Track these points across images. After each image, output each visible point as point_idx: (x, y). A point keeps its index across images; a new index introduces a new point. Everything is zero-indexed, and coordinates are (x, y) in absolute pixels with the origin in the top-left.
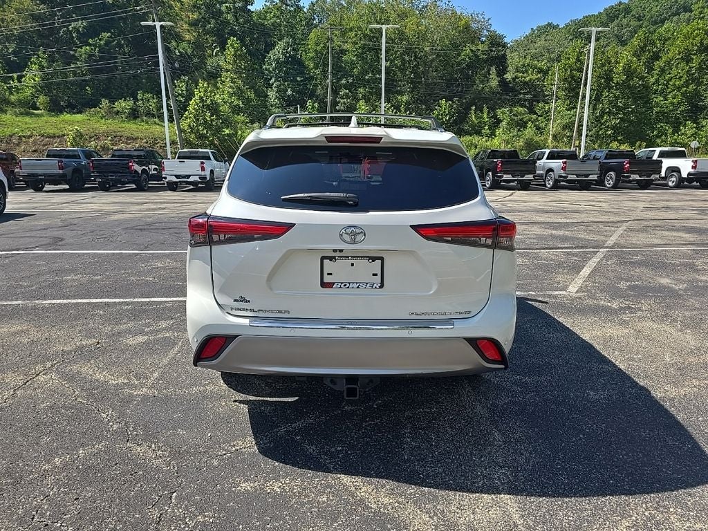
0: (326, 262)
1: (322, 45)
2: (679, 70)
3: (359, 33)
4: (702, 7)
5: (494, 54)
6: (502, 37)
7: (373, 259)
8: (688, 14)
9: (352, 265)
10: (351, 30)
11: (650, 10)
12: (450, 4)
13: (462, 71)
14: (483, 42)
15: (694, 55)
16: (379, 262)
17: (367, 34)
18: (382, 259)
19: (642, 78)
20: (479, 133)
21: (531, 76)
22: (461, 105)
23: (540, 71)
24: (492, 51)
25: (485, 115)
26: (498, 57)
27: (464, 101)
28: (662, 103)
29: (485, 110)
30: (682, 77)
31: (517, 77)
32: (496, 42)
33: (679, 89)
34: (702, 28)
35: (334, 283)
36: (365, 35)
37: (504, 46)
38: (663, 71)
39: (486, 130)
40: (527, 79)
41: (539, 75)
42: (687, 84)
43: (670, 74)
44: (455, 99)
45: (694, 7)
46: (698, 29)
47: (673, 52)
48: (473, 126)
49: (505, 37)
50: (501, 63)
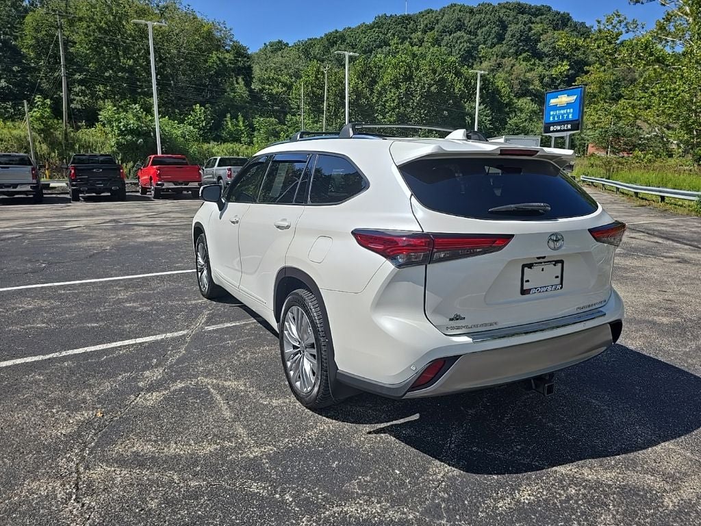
0: (526, 269)
1: (44, 33)
2: (392, 94)
3: (92, 24)
4: (397, 44)
5: (240, 64)
6: (245, 49)
7: (557, 262)
8: (388, 48)
9: (543, 270)
10: (81, 19)
11: (360, 40)
12: (191, 8)
13: (211, 77)
14: (228, 51)
15: (401, 82)
16: (560, 265)
17: (101, 27)
18: (562, 262)
19: (367, 98)
20: (238, 140)
21: (277, 89)
22: (215, 112)
23: (285, 85)
24: (238, 60)
25: (241, 123)
26: (244, 68)
27: (217, 108)
28: (383, 120)
29: (240, 118)
30: (395, 100)
31: (264, 89)
32: (240, 52)
33: (393, 109)
34: (405, 61)
35: (530, 289)
36: (100, 29)
37: (249, 57)
38: (380, 94)
39: (244, 139)
40: (274, 92)
41: (284, 89)
42: (398, 106)
43: (386, 97)
44: (207, 105)
45: (392, 43)
46: (402, 62)
47: (387, 79)
48: (230, 133)
49: (248, 49)
50: (247, 73)
